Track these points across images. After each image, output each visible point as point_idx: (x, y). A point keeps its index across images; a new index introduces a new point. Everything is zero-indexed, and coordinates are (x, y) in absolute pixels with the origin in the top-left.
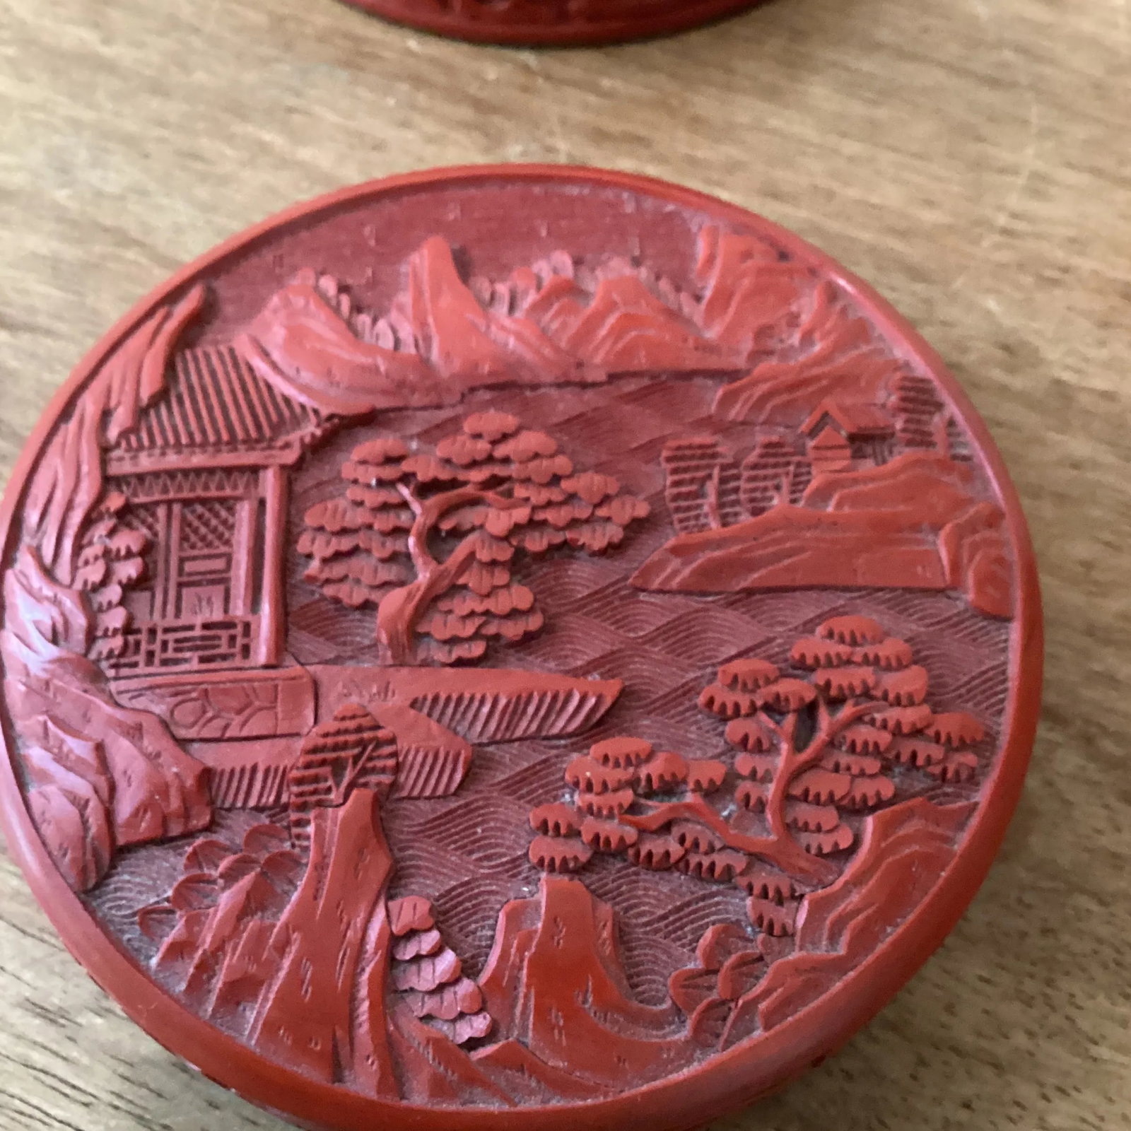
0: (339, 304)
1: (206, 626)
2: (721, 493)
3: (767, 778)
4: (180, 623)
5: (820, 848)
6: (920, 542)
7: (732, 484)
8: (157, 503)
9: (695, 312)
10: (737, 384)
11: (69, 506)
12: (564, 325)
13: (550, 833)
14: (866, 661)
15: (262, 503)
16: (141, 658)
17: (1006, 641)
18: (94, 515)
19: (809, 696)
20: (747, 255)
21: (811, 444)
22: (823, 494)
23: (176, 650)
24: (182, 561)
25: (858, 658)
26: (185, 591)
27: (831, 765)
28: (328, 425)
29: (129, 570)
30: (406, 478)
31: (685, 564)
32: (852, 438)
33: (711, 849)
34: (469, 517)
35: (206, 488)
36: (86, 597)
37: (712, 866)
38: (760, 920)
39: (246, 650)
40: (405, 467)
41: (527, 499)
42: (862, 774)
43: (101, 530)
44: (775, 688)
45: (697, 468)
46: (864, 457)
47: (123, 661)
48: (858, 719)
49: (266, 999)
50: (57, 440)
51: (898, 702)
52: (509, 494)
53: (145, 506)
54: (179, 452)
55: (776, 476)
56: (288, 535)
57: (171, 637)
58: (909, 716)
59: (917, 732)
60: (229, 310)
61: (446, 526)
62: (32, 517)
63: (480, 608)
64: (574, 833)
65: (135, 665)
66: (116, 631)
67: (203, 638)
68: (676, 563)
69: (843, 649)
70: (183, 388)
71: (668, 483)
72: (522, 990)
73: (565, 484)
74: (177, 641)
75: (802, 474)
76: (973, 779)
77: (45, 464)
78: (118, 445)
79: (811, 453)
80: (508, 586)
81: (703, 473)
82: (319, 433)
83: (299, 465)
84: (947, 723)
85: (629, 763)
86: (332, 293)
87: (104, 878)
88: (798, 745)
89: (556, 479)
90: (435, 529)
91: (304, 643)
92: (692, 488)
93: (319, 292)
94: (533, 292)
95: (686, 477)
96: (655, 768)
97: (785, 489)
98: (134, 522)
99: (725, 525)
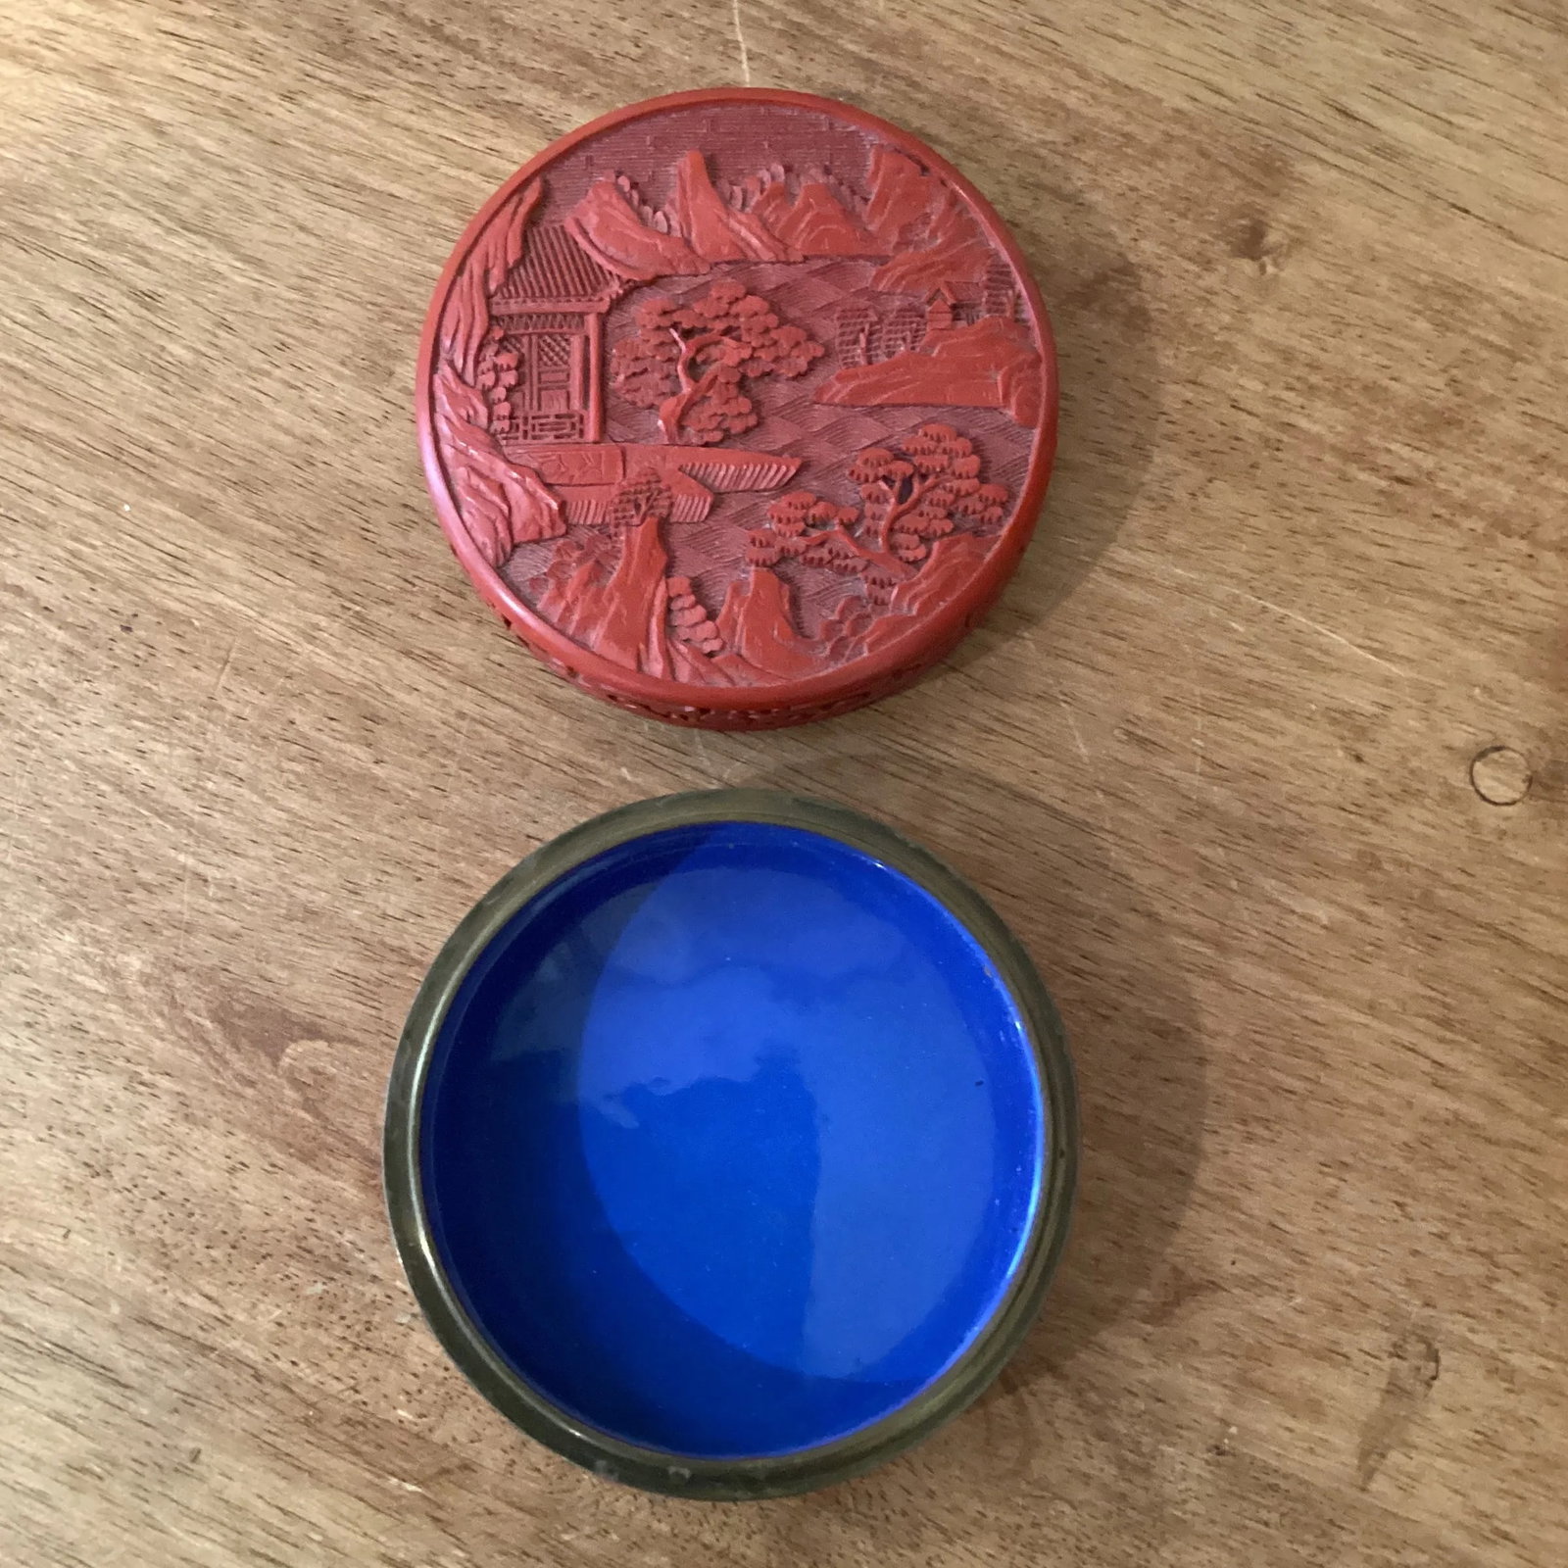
0: (631, 197)
1: (557, 416)
2: (869, 342)
3: (880, 518)
4: (541, 413)
5: (907, 558)
6: (987, 378)
7: (876, 336)
8: (522, 335)
9: (864, 211)
10: (885, 266)
11: (469, 337)
12: (777, 219)
13: (757, 545)
14: (945, 451)
15: (587, 339)
16: (520, 434)
18: (485, 342)
19: (910, 471)
20: (900, 170)
21: (928, 309)
22: (932, 345)
23: (541, 430)
24: (539, 374)
25: (939, 450)
26: (543, 393)
27: (918, 512)
28: (626, 287)
29: (510, 378)
30: (675, 326)
31: (844, 387)
32: (954, 307)
33: (846, 557)
34: (714, 352)
35: (552, 326)
36: (486, 392)
37: (846, 566)
38: (870, 595)
39: (582, 433)
40: (676, 317)
41: (750, 343)
42: (935, 517)
43: (490, 352)
44: (889, 467)
45: (855, 324)
46: (960, 320)
47: (510, 435)
48: (936, 486)
49: (601, 627)
50: (457, 289)
51: (960, 476)
52: (739, 338)
53: (514, 336)
54: (535, 300)
55: (903, 331)
56: (604, 362)
57: (536, 422)
58: (965, 485)
59: (969, 495)
60: (558, 196)
61: (699, 359)
62: (447, 342)
63: (720, 412)
64: (770, 545)
65: (517, 438)
66: (504, 417)
67: (555, 423)
68: (838, 386)
69: (932, 444)
70: (533, 254)
71: (837, 333)
72: (739, 627)
73: (774, 335)
74: (541, 424)
75: (920, 330)
76: (999, 523)
77: (450, 304)
78: (496, 293)
79: (927, 316)
80: (736, 398)
81: (859, 327)
82: (621, 292)
83: (609, 313)
84: (988, 490)
85: (803, 507)
86: (627, 188)
87: (508, 560)
88: (901, 500)
89: (767, 330)
90: (693, 360)
91: (615, 428)
92: (851, 337)
93: (618, 188)
94: (758, 194)
95: (848, 330)
96: (817, 511)
97: (909, 340)
98: (510, 347)
99: (870, 363)
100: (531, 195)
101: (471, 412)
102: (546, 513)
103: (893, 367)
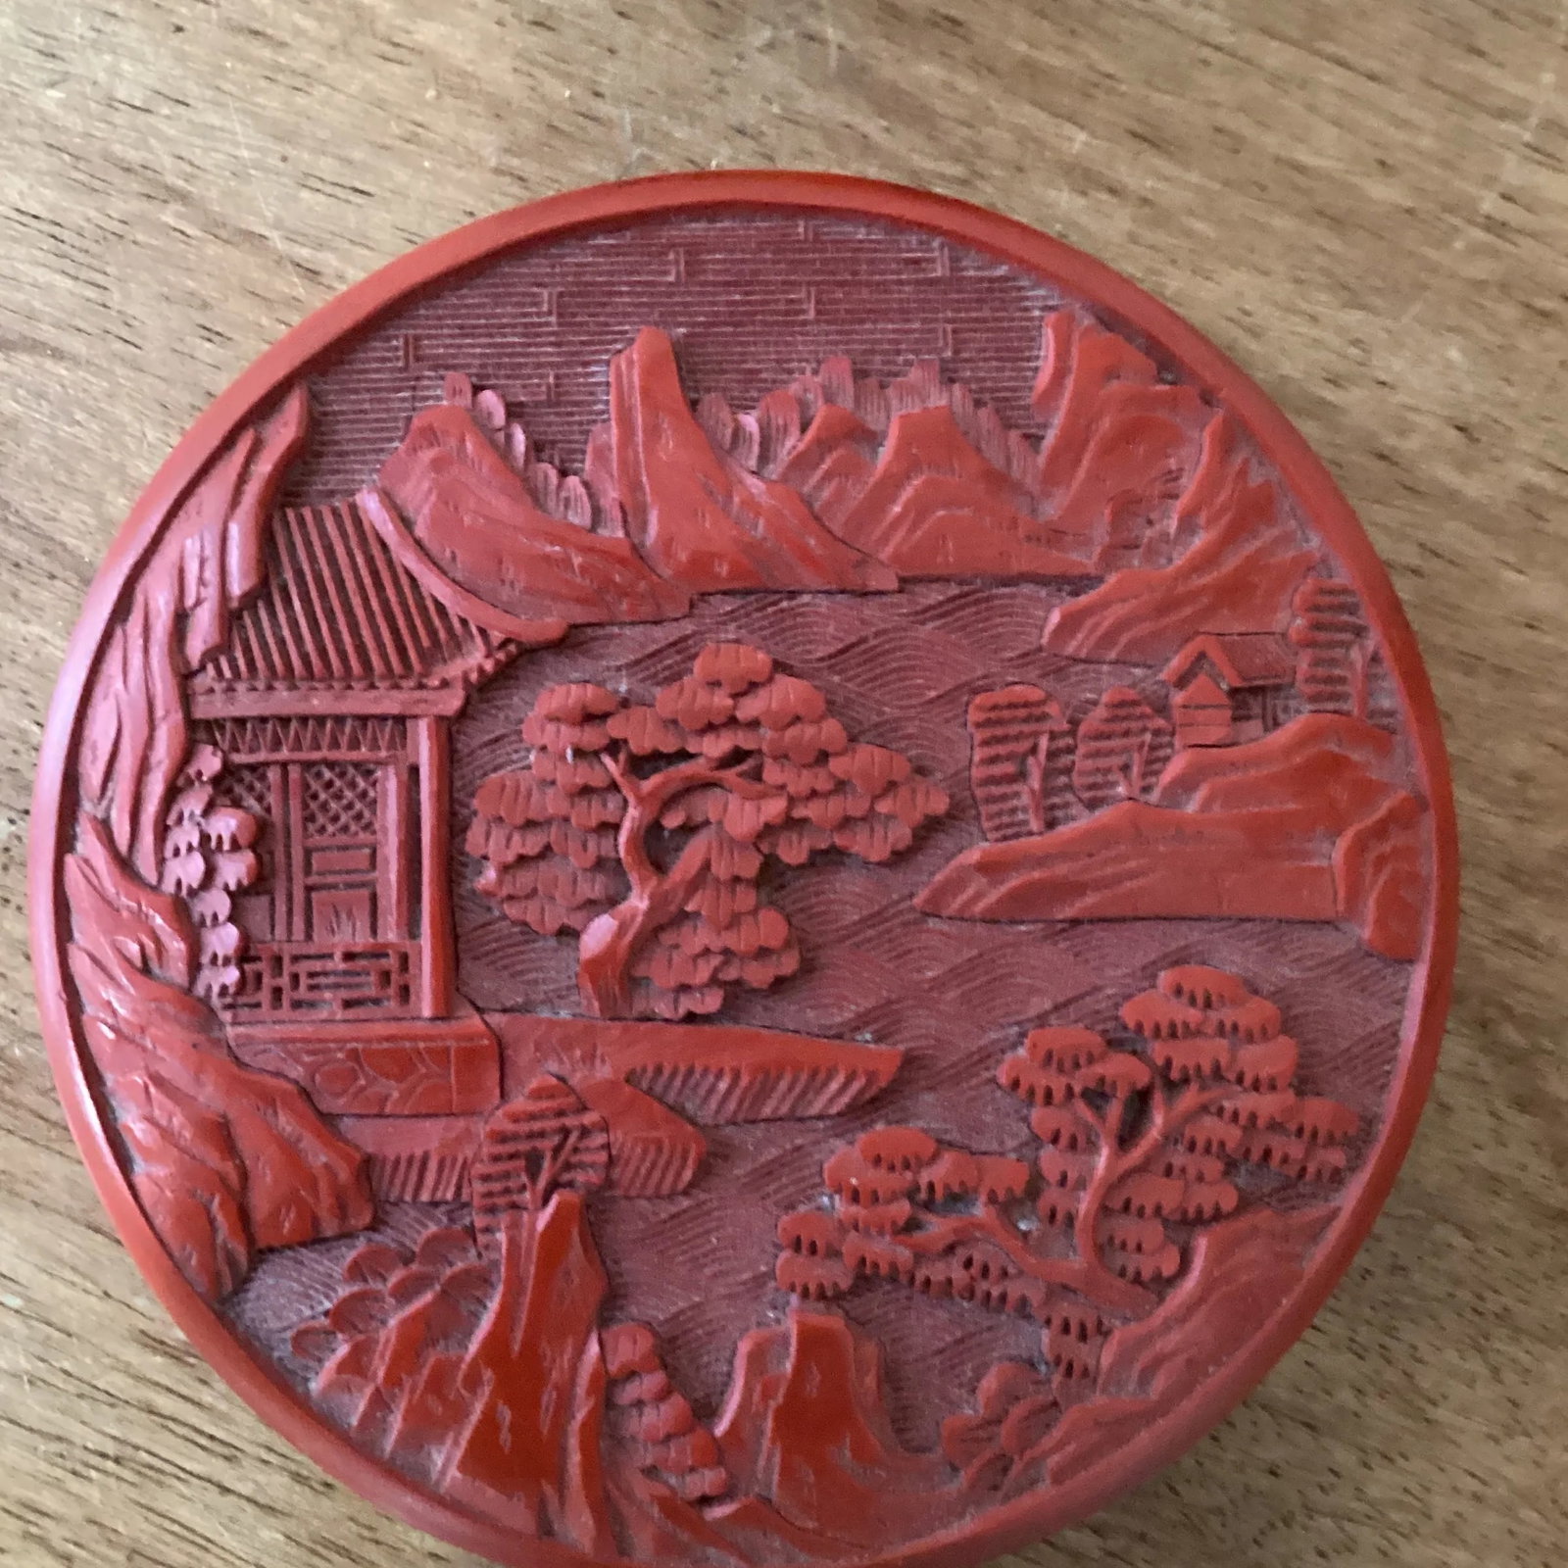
0: (509, 437)
1: (349, 956)
2: (1047, 775)
3: (1081, 1184)
4: (312, 950)
5: (1138, 1274)
6: (1312, 855)
7: (1064, 760)
8: (267, 764)
9: (1029, 467)
10: (1084, 599)
11: (143, 769)
12: (839, 496)
13: (804, 1251)
14: (1221, 1030)
15: (414, 770)
16: (264, 996)
17: (1405, 989)
18: (181, 782)
19: (1143, 1078)
20: (1111, 373)
21: (1178, 698)
22: (1186, 784)
23: (312, 988)
24: (308, 853)
25: (1210, 1030)
26: (314, 895)
27: (1162, 1168)
28: (501, 656)
29: (234, 870)
30: (614, 747)
31: (994, 883)
32: (1234, 692)
33: (1004, 1275)
34: (707, 805)
35: (335, 744)
36: (181, 909)
37: (1003, 1297)
38: (1058, 1361)
39: (405, 993)
40: (615, 728)
41: (783, 787)
42: (1200, 1178)
43: (192, 804)
44: (1099, 1069)
45: (1018, 738)
46: (1248, 718)
47: (242, 1000)
48: (1204, 1109)
49: (456, 1443)
50: (115, 655)
51: (1256, 1086)
52: (757, 775)
53: (252, 768)
54: (293, 687)
55: (1126, 750)
56: (453, 826)
57: (303, 967)
58: (1267, 1104)
59: (1274, 1126)
60: (344, 432)
61: (672, 821)
62: (94, 778)
63: (716, 944)
64: (834, 1253)
65: (258, 1005)
66: (227, 961)
67: (346, 973)
68: (979, 882)
69: (1193, 1015)
70: (289, 575)
71: (977, 758)
72: (766, 1443)
73: (836, 765)
74: (312, 975)
75: (1161, 746)
76: (1337, 1178)
77: (99, 691)
78: (203, 668)
79: (1177, 714)
80: (755, 912)
81: (1026, 745)
82: (489, 666)
83: (463, 714)
84: (1317, 1111)
85: (907, 1166)
86: (499, 417)
87: (242, 1283)
88: (1126, 1139)
89: (823, 757)
90: (655, 828)
91: (482, 980)
92: (1009, 768)
93: (479, 420)
94: (795, 431)
95: (1001, 750)
96: (939, 1172)
97: (1135, 770)
98: (238, 789)
99: (1051, 824)
100: (283, 431)
101: (150, 946)
102: (323, 1186)
103: (1103, 837)
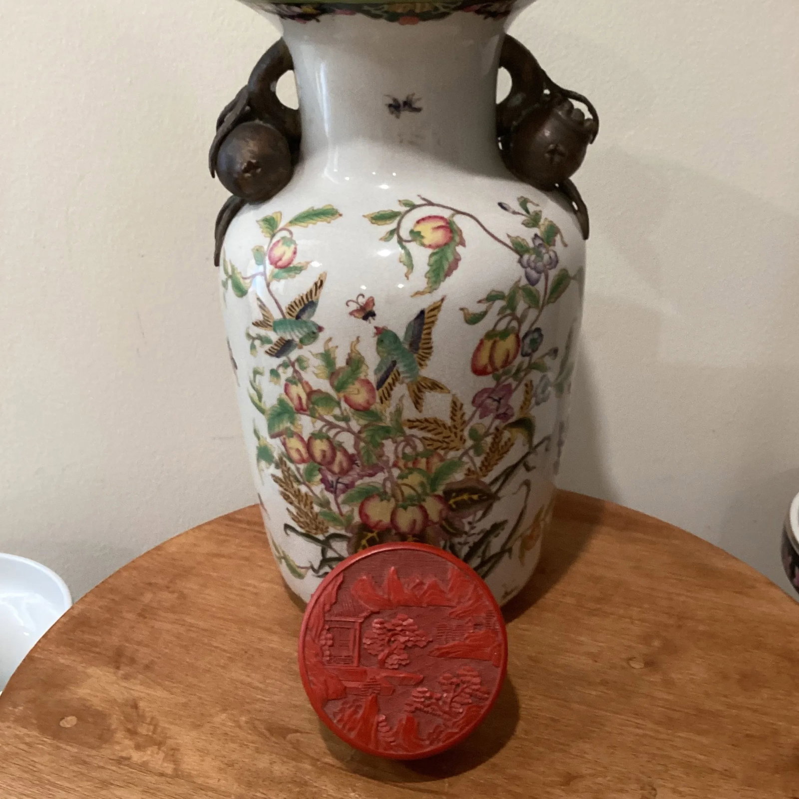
1: (345, 656)
2: (447, 635)
4: (340, 655)
7: (449, 634)
8: (334, 628)
10: (453, 610)
11: (318, 627)
12: (419, 592)
13: (408, 705)
14: (470, 675)
15: (356, 630)
16: (332, 662)
18: (323, 629)
19: (459, 682)
20: (460, 576)
21: (467, 625)
23: (339, 661)
24: (340, 641)
26: (341, 648)
28: (369, 613)
29: (330, 642)
30: (385, 628)
31: (438, 651)
32: (475, 625)
33: (437, 710)
34: (397, 638)
35: (345, 625)
37: (436, 714)
38: (444, 724)
39: (352, 663)
40: (386, 625)
41: (409, 635)
42: (466, 698)
43: (324, 632)
44: (452, 680)
45: (442, 630)
46: (477, 629)
47: (329, 662)
48: (467, 687)
49: (356, 731)
50: (315, 609)
51: (475, 684)
52: (405, 633)
54: (339, 616)
55: (458, 633)
56: (361, 638)
58: (476, 687)
59: (477, 690)
61: (392, 639)
63: (398, 658)
64: (412, 705)
66: (327, 656)
67: (344, 659)
69: (466, 672)
70: (340, 600)
71: (436, 633)
72: (400, 734)
73: (416, 632)
74: (339, 659)
75: (463, 632)
76: (487, 699)
77: (312, 615)
78: (327, 613)
79: (466, 628)
80: (403, 653)
81: (444, 631)
82: (367, 615)
83: (363, 622)
84: (483, 689)
86: (371, 578)
87: (326, 705)
88: (455, 691)
89: (414, 631)
90: (390, 640)
91: (363, 661)
92: (441, 634)
95: (440, 631)
96: (428, 694)
97: (460, 636)
98: (331, 631)
99: (447, 643)
100: (340, 579)
102: (339, 691)
103: (454, 646)
